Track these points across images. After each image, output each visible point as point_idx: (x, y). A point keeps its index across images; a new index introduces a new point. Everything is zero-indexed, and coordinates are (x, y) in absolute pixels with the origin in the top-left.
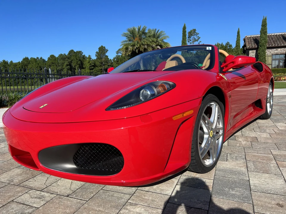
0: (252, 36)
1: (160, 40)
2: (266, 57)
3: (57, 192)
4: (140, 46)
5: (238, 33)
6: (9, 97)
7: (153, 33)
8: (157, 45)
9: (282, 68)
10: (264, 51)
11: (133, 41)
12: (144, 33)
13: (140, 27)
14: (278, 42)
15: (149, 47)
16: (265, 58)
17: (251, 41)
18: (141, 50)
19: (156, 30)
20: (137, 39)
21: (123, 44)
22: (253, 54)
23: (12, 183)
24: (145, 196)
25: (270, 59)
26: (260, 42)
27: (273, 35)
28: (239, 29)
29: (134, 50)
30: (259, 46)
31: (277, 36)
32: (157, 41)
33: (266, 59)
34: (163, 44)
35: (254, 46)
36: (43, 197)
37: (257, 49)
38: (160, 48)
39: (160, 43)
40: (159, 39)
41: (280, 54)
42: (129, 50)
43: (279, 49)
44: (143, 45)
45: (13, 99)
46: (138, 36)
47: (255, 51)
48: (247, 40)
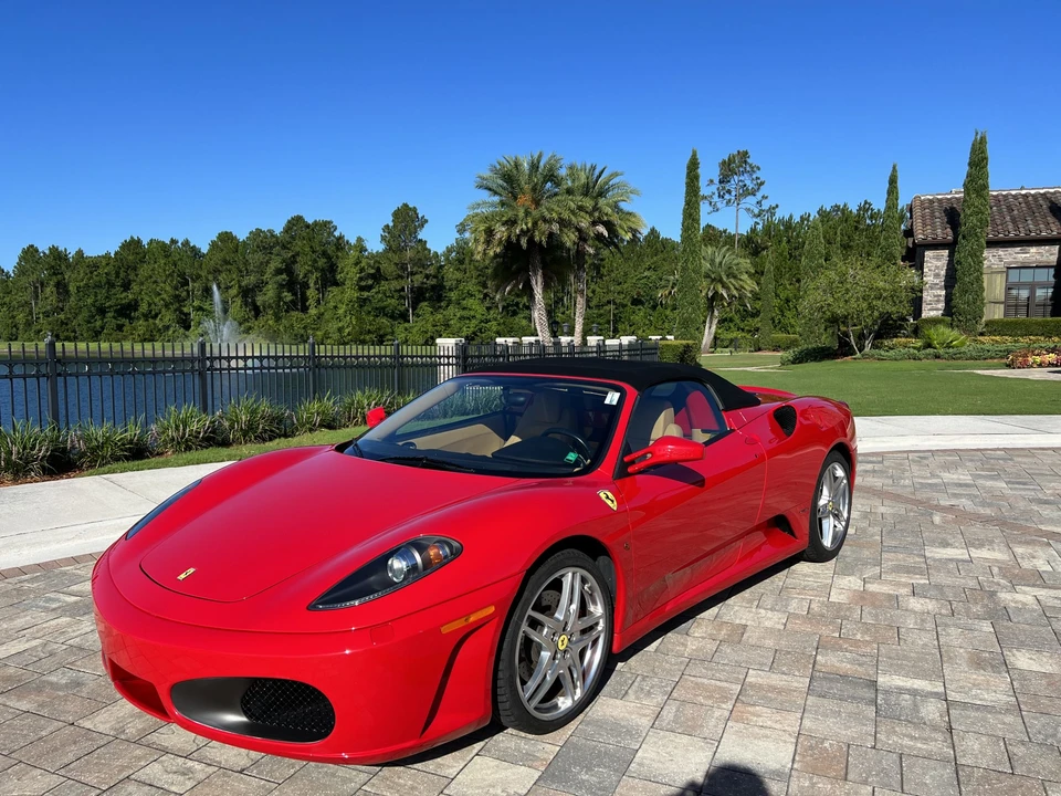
0: (939, 197)
1: (608, 205)
2: (985, 276)
3: (220, 763)
4: (535, 224)
5: (893, 181)
6: (88, 439)
7: (583, 180)
8: (594, 223)
9: (1040, 319)
10: (978, 254)
11: (510, 206)
12: (551, 177)
13: (536, 156)
14: (1029, 222)
15: (566, 230)
16: (979, 280)
17: (933, 212)
18: (537, 239)
19: (593, 168)
20: (525, 200)
21: (477, 215)
22: (939, 264)
23: (123, 737)
24: (399, 778)
25: (998, 282)
26: (962, 222)
27: (1015, 197)
28: (894, 167)
29: (514, 239)
30: (960, 237)
31: (1030, 198)
32: (596, 208)
33: (985, 285)
34: (615, 219)
35: (943, 232)
36: (190, 770)
37: (951, 246)
38: (606, 234)
39: (606, 214)
40: (602, 202)
41: (1037, 267)
42: (498, 236)
43: (1033, 250)
44: (545, 220)
45: (98, 447)
46: (527, 187)
47: (946, 253)
48: (917, 212)
